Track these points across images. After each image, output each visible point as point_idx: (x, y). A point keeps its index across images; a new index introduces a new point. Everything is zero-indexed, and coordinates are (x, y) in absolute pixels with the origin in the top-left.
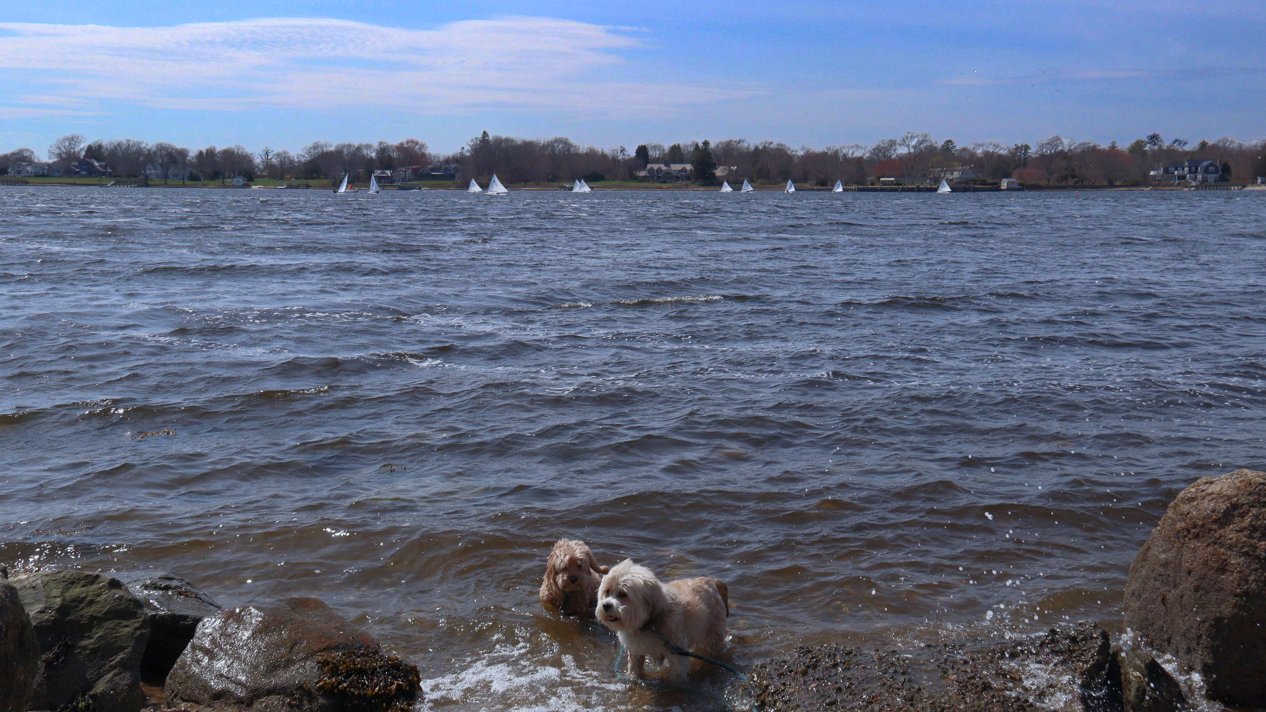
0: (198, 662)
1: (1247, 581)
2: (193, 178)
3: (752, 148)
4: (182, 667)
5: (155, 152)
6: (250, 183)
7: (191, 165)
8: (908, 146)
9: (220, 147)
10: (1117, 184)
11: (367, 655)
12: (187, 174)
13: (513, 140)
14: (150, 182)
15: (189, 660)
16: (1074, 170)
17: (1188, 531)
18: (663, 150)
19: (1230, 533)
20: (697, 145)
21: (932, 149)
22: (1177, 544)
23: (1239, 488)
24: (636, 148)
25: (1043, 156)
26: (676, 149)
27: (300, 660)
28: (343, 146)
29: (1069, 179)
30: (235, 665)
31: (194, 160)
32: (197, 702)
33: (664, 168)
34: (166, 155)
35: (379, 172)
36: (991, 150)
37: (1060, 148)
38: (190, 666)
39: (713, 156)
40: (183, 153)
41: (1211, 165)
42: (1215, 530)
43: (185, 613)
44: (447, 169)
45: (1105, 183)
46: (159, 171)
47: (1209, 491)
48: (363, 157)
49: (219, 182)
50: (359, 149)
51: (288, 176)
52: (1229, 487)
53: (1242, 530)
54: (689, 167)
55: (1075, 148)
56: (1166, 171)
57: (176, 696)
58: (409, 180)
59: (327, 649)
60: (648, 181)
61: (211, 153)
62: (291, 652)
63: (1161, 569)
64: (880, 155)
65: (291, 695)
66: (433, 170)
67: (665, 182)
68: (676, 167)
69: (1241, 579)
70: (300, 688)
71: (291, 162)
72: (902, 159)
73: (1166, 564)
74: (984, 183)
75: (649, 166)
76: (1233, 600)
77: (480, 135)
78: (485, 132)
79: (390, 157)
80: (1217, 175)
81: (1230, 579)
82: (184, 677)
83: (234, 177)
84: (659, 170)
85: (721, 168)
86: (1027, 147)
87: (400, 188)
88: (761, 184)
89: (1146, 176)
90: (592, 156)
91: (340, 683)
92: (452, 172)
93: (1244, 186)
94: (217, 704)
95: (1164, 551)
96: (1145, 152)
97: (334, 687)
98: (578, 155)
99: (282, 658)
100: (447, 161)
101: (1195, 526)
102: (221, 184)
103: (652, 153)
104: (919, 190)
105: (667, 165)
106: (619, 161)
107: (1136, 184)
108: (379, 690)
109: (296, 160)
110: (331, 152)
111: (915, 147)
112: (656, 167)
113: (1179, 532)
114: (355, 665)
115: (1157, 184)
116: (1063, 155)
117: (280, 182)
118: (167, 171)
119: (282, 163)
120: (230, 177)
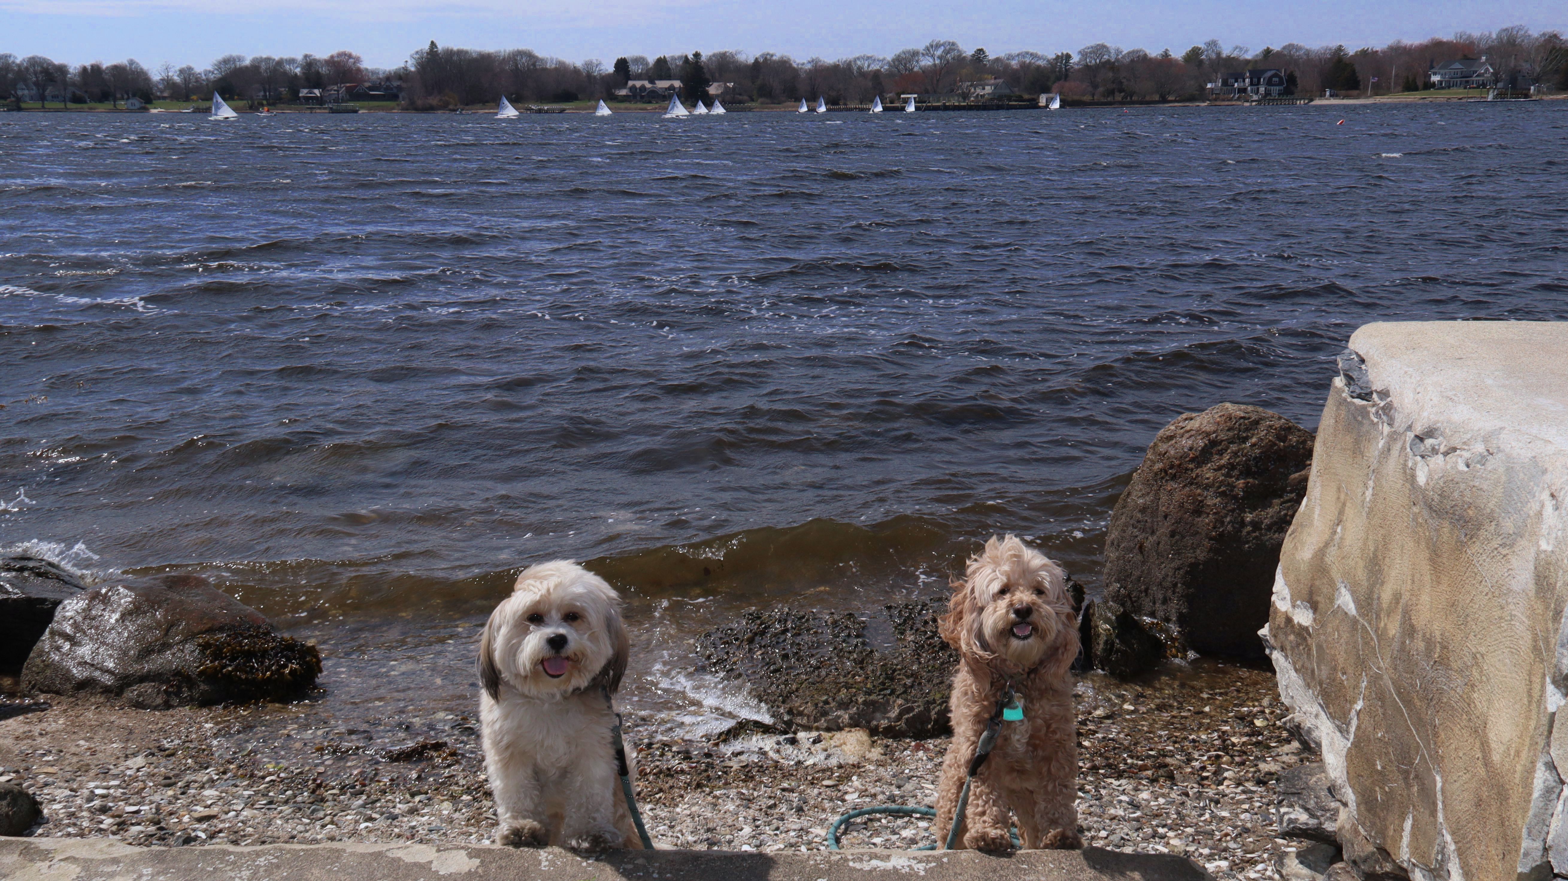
0: (58, 648)
1: (1222, 523)
2: (77, 100)
3: (751, 61)
4: (41, 653)
5: (27, 69)
6: (148, 106)
7: (74, 84)
8: (933, 56)
9: (107, 63)
10: (1170, 98)
11: (257, 636)
12: (69, 95)
13: (466, 52)
14: (23, 105)
15: (47, 648)
16: (1121, 83)
17: (1166, 472)
18: (647, 64)
19: (1208, 473)
20: (686, 57)
21: (961, 60)
22: (1155, 488)
23: (1218, 423)
24: (615, 61)
25: (1087, 67)
26: (661, 63)
27: (177, 644)
28: (261, 60)
29: (1117, 94)
30: (101, 650)
31: (77, 78)
32: (58, 693)
33: (648, 85)
34: (41, 72)
35: (305, 91)
36: (1028, 60)
37: (1106, 57)
38: (48, 653)
39: (705, 70)
40: (62, 70)
41: (1275, 75)
42: (1192, 470)
43: (43, 596)
44: (387, 88)
45: (1157, 97)
46: (34, 91)
47: (1188, 428)
48: (285, 73)
49: (109, 105)
50: (280, 63)
51: (194, 97)
52: (1209, 422)
53: (1220, 468)
54: (677, 84)
55: (1124, 57)
56: (1225, 83)
57: (33, 687)
58: (343, 101)
59: (210, 631)
60: (630, 102)
61: (96, 70)
62: (166, 634)
63: (1139, 515)
64: (901, 67)
65: (167, 682)
66: (371, 88)
67: (650, 102)
68: (662, 84)
69: (1217, 520)
70: (177, 673)
71: (197, 80)
72: (925, 71)
73: (1143, 510)
74: (1020, 98)
75: (630, 83)
76: (1207, 543)
77: (426, 47)
78: (432, 42)
79: (318, 73)
80: (1281, 88)
81: (1206, 521)
82: (42, 665)
83: (128, 99)
84: (643, 88)
85: (715, 84)
86: (1068, 57)
87: (333, 111)
88: (762, 103)
89: (1203, 89)
90: (563, 72)
91: (226, 666)
92: (395, 91)
93: (1312, 100)
94: (82, 694)
95: (1143, 496)
96: (1201, 61)
97: (216, 671)
98: (545, 70)
99: (156, 641)
100: (389, 78)
101: (1172, 467)
102: (111, 107)
103: (634, 68)
104: (946, 108)
105: (652, 81)
106: (595, 77)
107: (1192, 99)
108: (271, 675)
109: (204, 77)
110: (246, 67)
111: (940, 58)
112: (638, 84)
113: (1156, 474)
114: (241, 646)
115: (1214, 97)
116: (1110, 66)
117: (185, 104)
118: (44, 91)
119: (186, 81)
120: (122, 99)
